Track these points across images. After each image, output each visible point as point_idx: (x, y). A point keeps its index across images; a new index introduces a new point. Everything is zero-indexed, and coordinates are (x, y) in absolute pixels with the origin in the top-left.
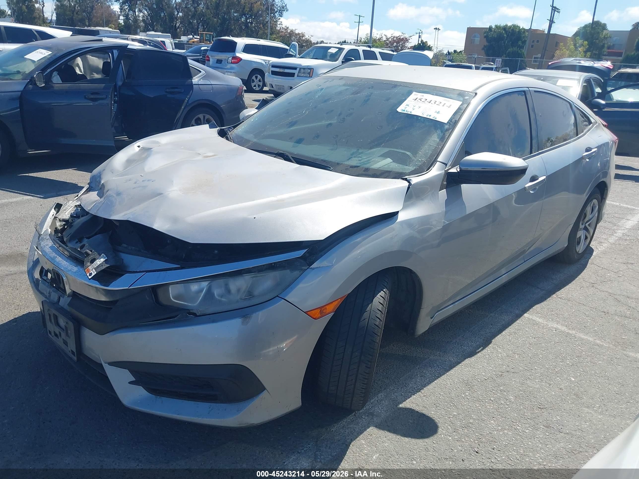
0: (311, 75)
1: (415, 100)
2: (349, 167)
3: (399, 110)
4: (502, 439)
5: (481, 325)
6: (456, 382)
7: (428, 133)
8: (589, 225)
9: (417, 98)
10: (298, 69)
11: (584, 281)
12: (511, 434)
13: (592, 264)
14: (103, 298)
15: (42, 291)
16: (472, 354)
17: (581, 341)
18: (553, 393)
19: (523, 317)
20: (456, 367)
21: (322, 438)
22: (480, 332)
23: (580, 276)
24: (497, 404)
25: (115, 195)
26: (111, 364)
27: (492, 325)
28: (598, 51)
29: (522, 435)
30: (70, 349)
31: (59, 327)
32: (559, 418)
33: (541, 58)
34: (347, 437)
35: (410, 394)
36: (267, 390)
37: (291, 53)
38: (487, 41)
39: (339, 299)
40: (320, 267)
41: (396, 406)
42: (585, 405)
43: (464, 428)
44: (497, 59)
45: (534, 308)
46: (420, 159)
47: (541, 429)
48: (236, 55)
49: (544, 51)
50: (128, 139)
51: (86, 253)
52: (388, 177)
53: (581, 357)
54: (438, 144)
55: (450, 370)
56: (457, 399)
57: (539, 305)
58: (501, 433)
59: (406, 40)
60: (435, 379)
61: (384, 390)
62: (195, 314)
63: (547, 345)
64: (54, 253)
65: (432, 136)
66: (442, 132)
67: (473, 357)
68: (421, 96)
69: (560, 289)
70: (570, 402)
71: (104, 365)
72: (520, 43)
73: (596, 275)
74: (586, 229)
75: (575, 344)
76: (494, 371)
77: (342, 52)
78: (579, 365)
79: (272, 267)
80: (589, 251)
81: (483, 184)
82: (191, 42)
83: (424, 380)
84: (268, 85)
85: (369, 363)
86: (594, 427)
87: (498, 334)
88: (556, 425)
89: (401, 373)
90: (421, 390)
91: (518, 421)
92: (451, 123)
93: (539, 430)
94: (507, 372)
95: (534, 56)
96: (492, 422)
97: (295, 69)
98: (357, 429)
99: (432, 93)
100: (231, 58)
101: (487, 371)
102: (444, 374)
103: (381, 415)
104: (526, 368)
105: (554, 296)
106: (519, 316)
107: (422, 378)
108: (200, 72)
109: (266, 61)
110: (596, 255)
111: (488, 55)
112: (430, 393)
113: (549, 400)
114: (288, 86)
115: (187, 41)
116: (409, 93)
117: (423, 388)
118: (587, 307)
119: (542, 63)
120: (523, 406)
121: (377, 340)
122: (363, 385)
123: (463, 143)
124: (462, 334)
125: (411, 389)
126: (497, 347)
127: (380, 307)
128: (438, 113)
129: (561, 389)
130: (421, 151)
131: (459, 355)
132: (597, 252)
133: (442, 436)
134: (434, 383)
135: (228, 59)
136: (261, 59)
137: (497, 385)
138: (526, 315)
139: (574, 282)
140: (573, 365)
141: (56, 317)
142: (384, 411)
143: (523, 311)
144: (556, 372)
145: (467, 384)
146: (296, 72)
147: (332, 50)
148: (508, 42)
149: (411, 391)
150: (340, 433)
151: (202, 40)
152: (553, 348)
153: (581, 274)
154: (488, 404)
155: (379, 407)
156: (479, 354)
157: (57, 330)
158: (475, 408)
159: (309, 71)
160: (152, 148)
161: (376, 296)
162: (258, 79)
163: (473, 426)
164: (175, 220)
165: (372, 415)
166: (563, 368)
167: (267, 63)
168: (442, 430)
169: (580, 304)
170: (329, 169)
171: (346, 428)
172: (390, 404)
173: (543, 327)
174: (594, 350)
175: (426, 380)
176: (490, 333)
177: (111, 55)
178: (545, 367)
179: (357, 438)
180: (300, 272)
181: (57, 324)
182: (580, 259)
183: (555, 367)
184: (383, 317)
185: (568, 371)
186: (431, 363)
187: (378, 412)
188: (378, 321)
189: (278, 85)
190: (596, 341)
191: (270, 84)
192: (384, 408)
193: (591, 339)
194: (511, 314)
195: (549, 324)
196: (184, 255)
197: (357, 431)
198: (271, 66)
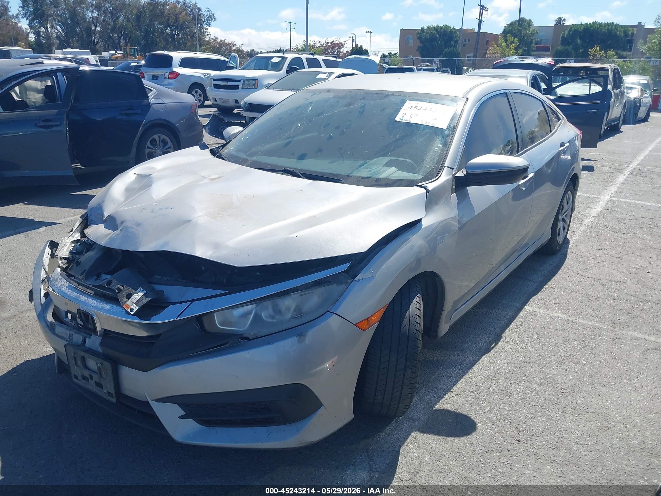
0: (256, 87)
1: (411, 108)
2: (360, 179)
3: (397, 119)
4: (538, 426)
5: (488, 321)
6: (481, 378)
7: (430, 140)
8: (566, 216)
9: (412, 106)
10: (242, 81)
11: (569, 269)
12: (544, 420)
13: (572, 253)
14: (144, 334)
15: (60, 335)
16: (488, 350)
17: (582, 326)
18: (571, 377)
19: (524, 309)
20: (477, 364)
21: (371, 448)
22: (489, 328)
23: (564, 266)
24: (524, 394)
25: (135, 227)
26: (158, 400)
27: (498, 320)
28: (527, 47)
29: (554, 419)
30: (105, 391)
31: (89, 370)
32: (582, 400)
33: (474, 57)
34: (395, 444)
35: (441, 395)
36: (324, 406)
37: (230, 65)
38: (421, 42)
39: (382, 308)
40: (363, 279)
41: (432, 408)
42: (602, 384)
43: (501, 421)
44: (434, 60)
45: (531, 299)
46: (428, 165)
47: (570, 411)
48: (173, 70)
49: (476, 50)
50: (81, 166)
51: (118, 289)
52: (400, 186)
53: (586, 341)
54: (442, 150)
55: (472, 367)
56: (487, 394)
57: (535, 296)
58: (535, 420)
59: (341, 45)
60: (461, 378)
61: (417, 394)
62: (248, 339)
63: (553, 333)
64: (75, 293)
65: (435, 143)
66: (443, 137)
67: (490, 353)
68: (415, 104)
69: (550, 279)
70: (587, 384)
71: (151, 402)
72: (452, 43)
73: (578, 263)
74: (563, 220)
75: (577, 330)
76: (513, 363)
77: (285, 61)
78: (586, 348)
79: (318, 284)
80: (566, 241)
81: (489, 185)
82: (114, 58)
83: (451, 380)
84: (211, 99)
85: (415, 368)
86: (615, 404)
87: (507, 328)
88: (582, 406)
89: (428, 376)
90: (450, 389)
91: (547, 407)
92: (450, 128)
93: (567, 413)
94: (525, 363)
95: (467, 55)
96: (525, 411)
97: (239, 81)
98: (402, 435)
99: (425, 101)
100: (168, 73)
101: (506, 364)
102: (468, 372)
103: (421, 418)
104: (540, 357)
105: (546, 286)
106: (520, 309)
107: (449, 378)
108: (151, 90)
109: (205, 75)
110: (573, 244)
111: (423, 56)
112: (460, 392)
113: (569, 384)
114: (233, 99)
115: (109, 57)
116: (403, 103)
117: (452, 388)
118: (578, 294)
119: (475, 61)
120: (548, 392)
121: (419, 344)
122: (409, 390)
123: (464, 148)
124: (474, 332)
125: (442, 390)
126: (509, 341)
127: (418, 312)
128: (436, 119)
129: (576, 372)
130: (427, 158)
131: (476, 352)
132: (573, 241)
133: (483, 430)
134: (461, 382)
135: (165, 75)
136: (200, 73)
137: (519, 376)
138: (526, 307)
139: (560, 271)
140: (581, 349)
141: (83, 359)
142: (422, 414)
143: (523, 304)
144: (568, 357)
145: (492, 379)
146: (240, 84)
147: (275, 60)
148: (441, 42)
149: (442, 392)
150: (387, 441)
151: (126, 55)
152: (560, 336)
153: (565, 264)
154: (516, 395)
155: (417, 411)
156: (494, 349)
157: (87, 373)
158: (506, 401)
159: (254, 82)
160: (151, 175)
161: (412, 302)
162: (198, 94)
163: (508, 417)
164: (217, 246)
165: (412, 420)
166: (573, 353)
167: (206, 76)
168: (481, 425)
169: (571, 291)
170: (340, 181)
171: (391, 435)
172: (426, 407)
173: (545, 317)
174: (596, 333)
175: (453, 379)
176: (499, 328)
177: (54, 78)
178: (557, 354)
179: (404, 443)
180: (346, 285)
181: (86, 367)
182: (561, 249)
183: (566, 353)
184: (421, 321)
185: (578, 355)
186: (453, 363)
187: (417, 416)
188: (418, 326)
189: (222, 99)
190: (595, 324)
191: (213, 98)
192: (422, 411)
193: (590, 324)
194: (512, 308)
195: (549, 313)
196: (225, 281)
197: (403, 437)
198: (213, 79)
